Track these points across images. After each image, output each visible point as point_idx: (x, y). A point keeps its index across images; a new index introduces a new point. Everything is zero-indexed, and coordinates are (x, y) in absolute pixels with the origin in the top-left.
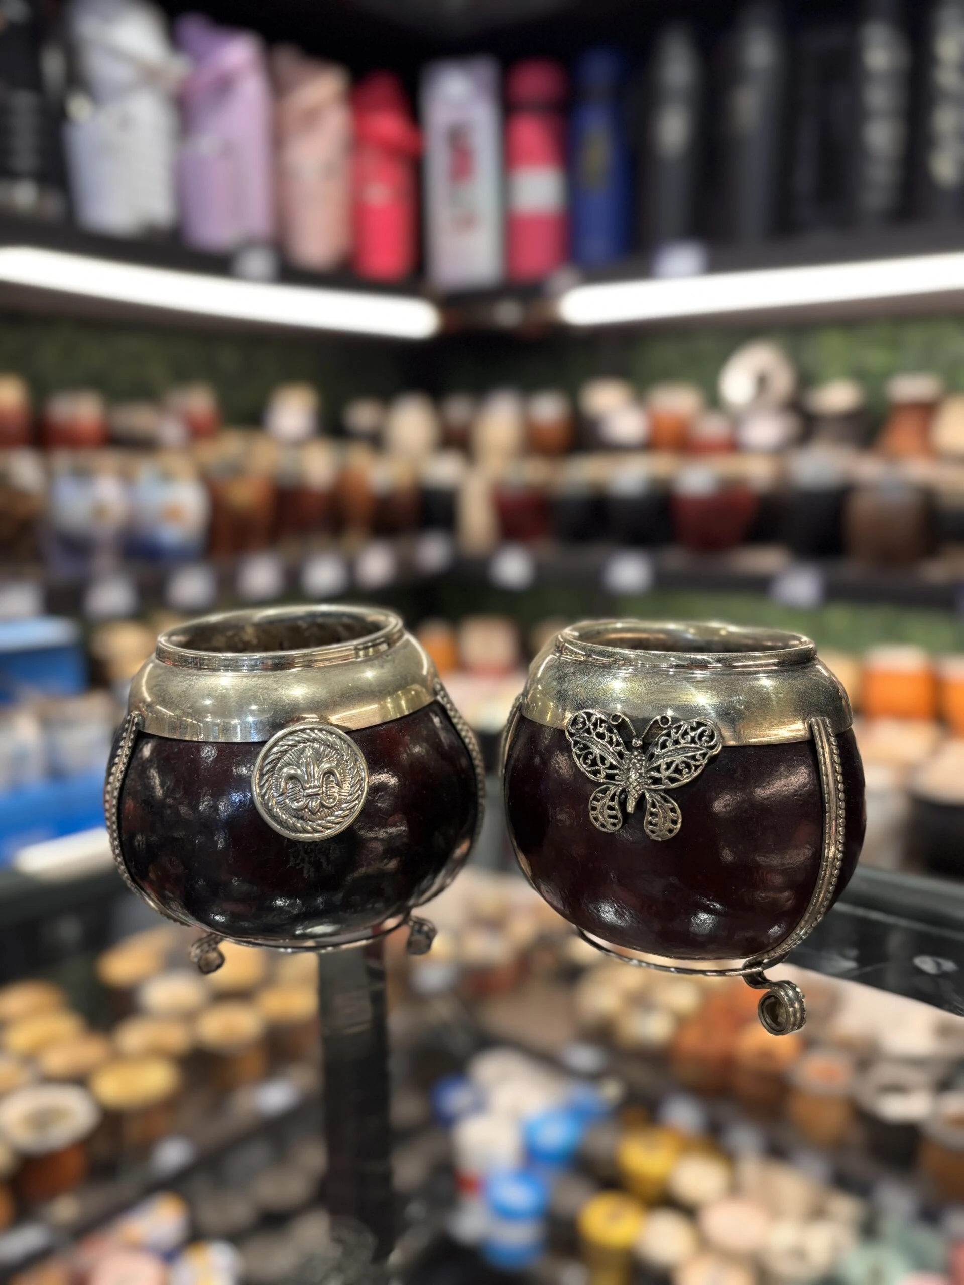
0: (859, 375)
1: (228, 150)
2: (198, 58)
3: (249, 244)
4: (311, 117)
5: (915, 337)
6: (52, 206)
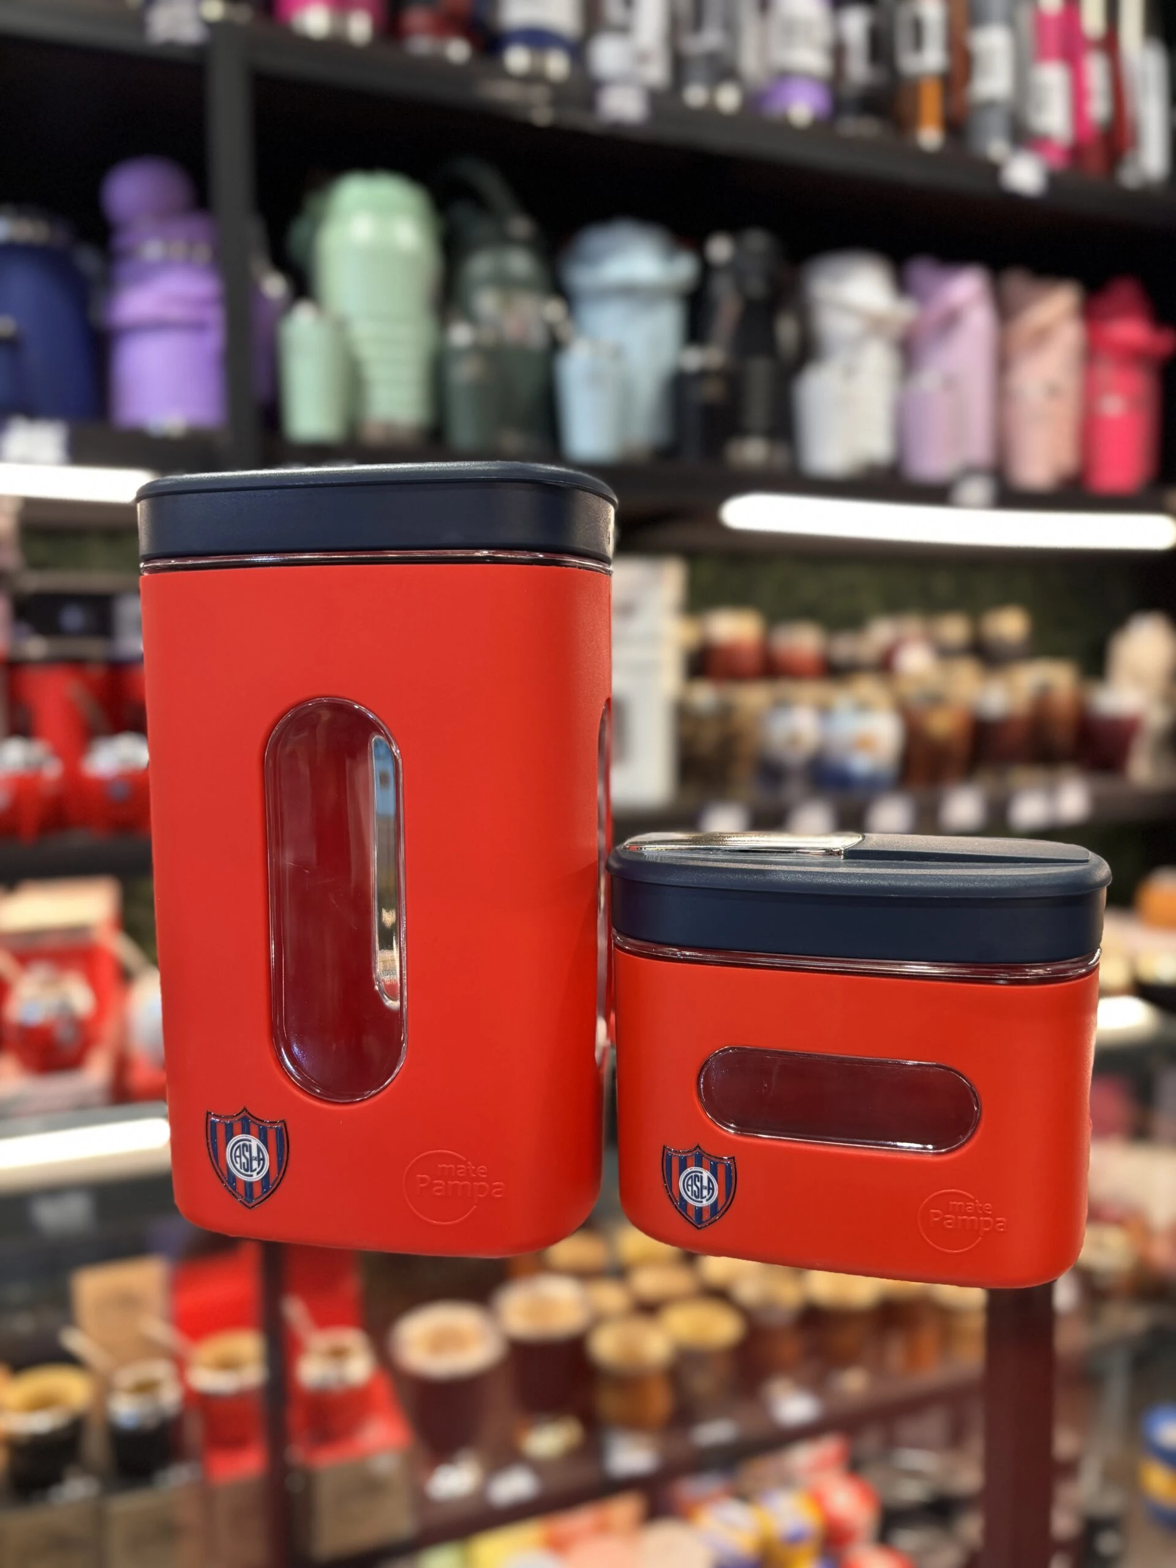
1: (950, 384)
2: (923, 299)
3: (970, 471)
4: (1042, 336)
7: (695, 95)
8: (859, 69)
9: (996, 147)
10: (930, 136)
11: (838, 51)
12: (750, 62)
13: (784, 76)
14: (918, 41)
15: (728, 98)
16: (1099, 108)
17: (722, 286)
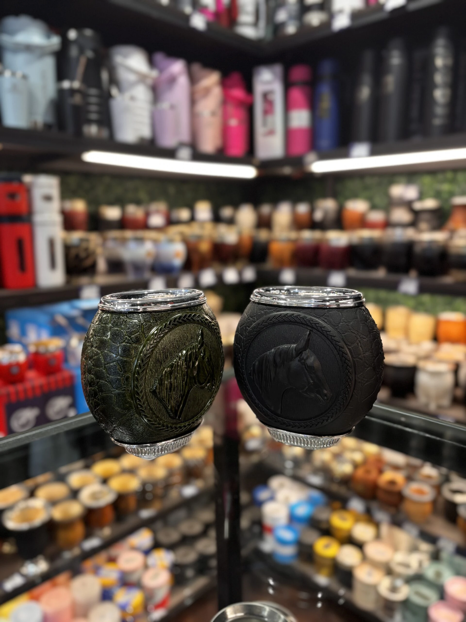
1: (172, 107)
2: (161, 71)
3: (182, 145)
4: (207, 91)
5: (462, 177)
6: (105, 133)
9: (188, 9)
17: (74, 52)
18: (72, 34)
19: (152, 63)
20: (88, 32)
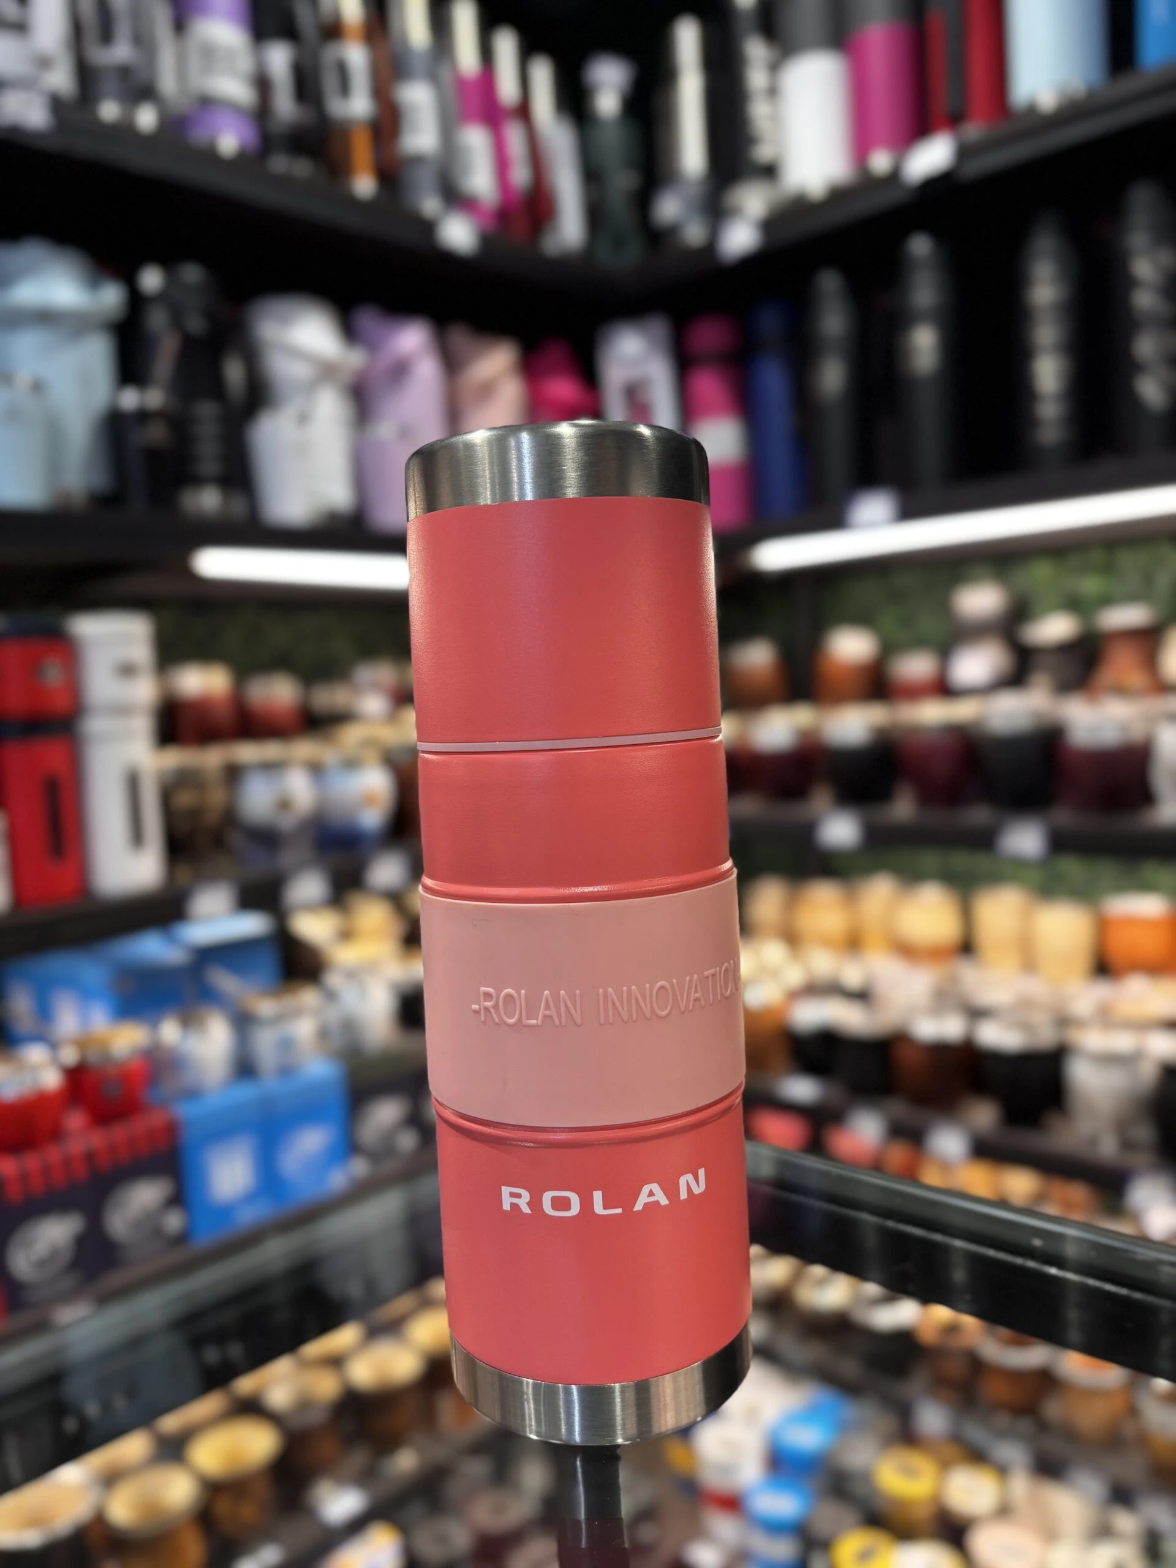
0: (1074, 604)
1: (405, 433)
2: (372, 347)
4: (486, 391)
5: (1129, 561)
6: (238, 507)
7: (109, 111)
8: (285, 105)
9: (430, 205)
10: (364, 185)
11: (262, 84)
12: (168, 83)
13: (207, 102)
14: (345, 88)
15: (146, 118)
16: (520, 175)
17: (157, 320)
18: (151, 279)
19: (349, 332)
20: (192, 273)
